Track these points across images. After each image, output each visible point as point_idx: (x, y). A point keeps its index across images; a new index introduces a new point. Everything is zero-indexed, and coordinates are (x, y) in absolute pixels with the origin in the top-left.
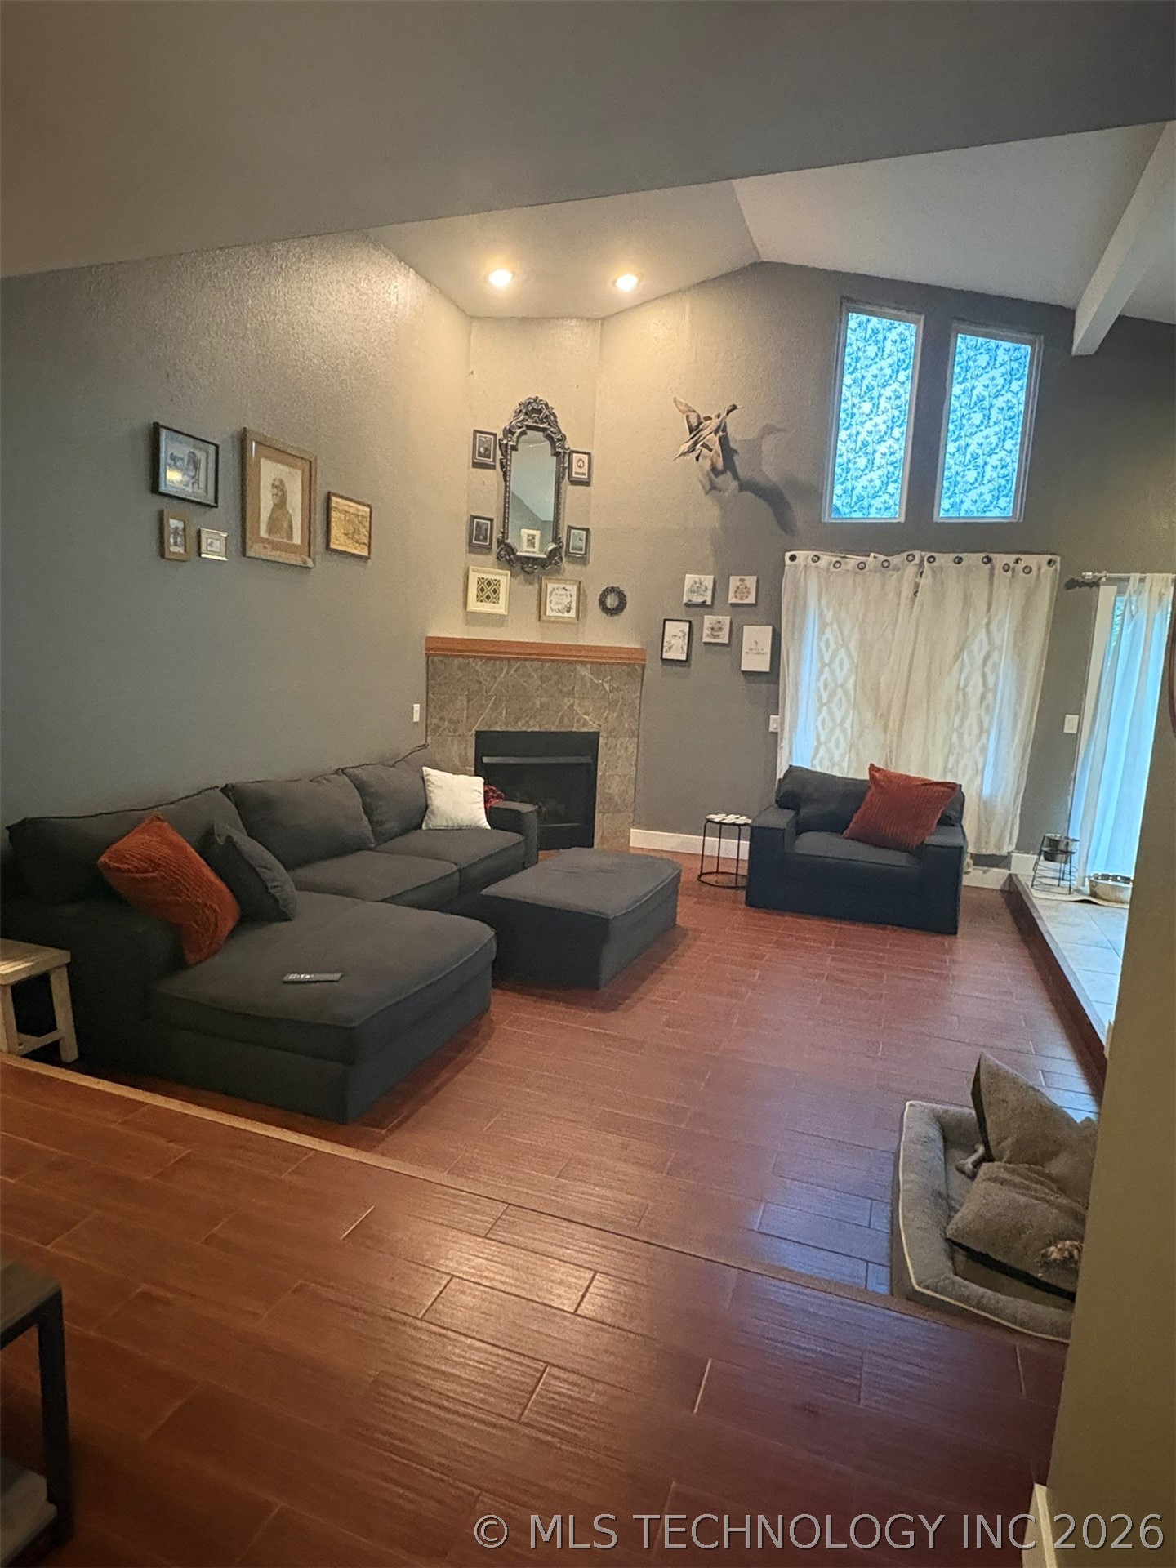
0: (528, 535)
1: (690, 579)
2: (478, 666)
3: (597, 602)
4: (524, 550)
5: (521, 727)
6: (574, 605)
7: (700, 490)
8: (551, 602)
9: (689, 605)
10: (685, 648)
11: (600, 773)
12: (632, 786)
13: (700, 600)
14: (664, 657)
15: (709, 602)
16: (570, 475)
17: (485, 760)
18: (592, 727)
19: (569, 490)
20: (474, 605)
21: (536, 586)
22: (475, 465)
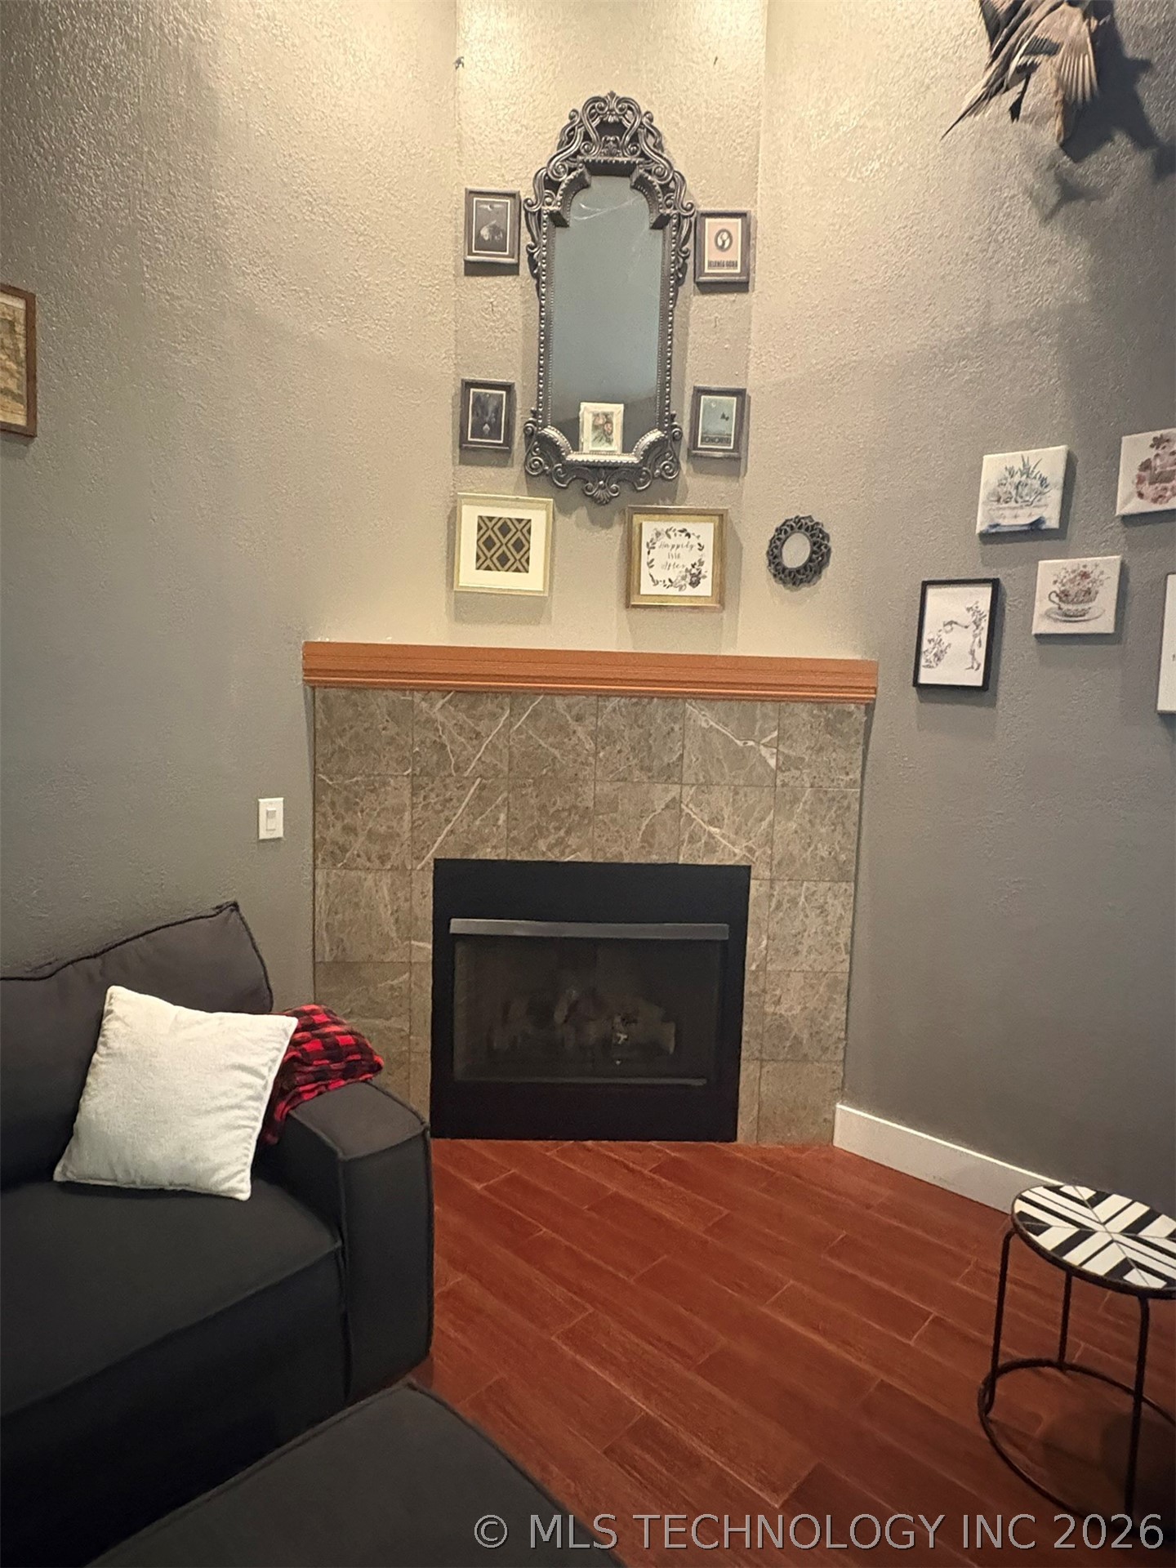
0: (596, 415)
1: (994, 466)
2: (437, 709)
3: (764, 560)
4: (591, 450)
5: (543, 850)
6: (707, 569)
7: (1028, 216)
8: (650, 564)
9: (992, 537)
10: (981, 654)
11: (751, 967)
12: (841, 999)
13: (1024, 518)
14: (923, 680)
15: (1053, 522)
16: (698, 269)
17: (457, 925)
18: (730, 853)
19: (699, 309)
20: (471, 576)
21: (617, 531)
22: (474, 269)
